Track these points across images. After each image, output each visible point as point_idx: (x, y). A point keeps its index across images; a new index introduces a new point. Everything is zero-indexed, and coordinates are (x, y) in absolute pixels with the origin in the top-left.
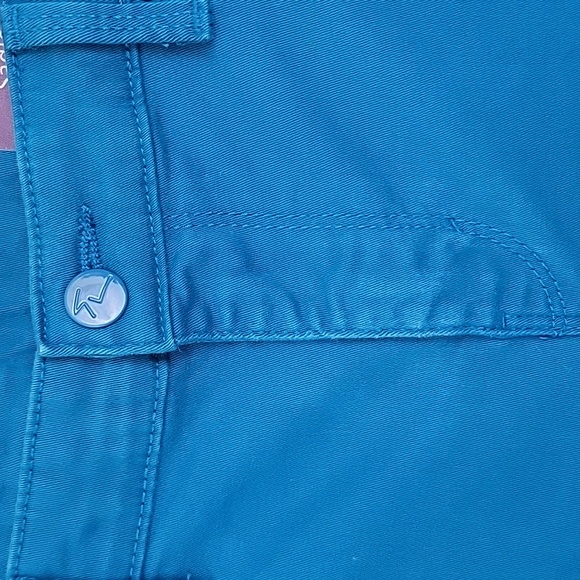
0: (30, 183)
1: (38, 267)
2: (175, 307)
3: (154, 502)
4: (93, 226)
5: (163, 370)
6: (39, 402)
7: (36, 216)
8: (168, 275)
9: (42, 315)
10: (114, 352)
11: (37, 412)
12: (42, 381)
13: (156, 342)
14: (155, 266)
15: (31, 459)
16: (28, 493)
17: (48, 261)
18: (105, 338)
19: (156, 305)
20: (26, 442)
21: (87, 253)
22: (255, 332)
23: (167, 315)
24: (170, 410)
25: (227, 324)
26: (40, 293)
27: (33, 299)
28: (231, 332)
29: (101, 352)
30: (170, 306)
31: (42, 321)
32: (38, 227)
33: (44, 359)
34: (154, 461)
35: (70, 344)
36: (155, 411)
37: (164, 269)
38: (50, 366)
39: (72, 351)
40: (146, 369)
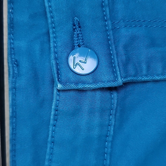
0: (50, 7)
1: (55, 47)
2: (121, 64)
3: (110, 159)
4: (80, 27)
5: (115, 95)
6: (57, 110)
7: (53, 23)
8: (116, 49)
9: (58, 70)
10: (93, 86)
11: (55, 115)
12: (58, 101)
13: (113, 81)
14: (109, 45)
15: (52, 137)
16: (51, 154)
17: (59, 44)
18: (89, 79)
19: (111, 63)
20: (51, 129)
21: (77, 40)
22: (158, 75)
23: (117, 68)
24: (118, 114)
25: (144, 72)
26: (56, 59)
27: (53, 62)
28: (146, 76)
29: (87, 86)
30: (118, 63)
31: (58, 73)
32: (54, 28)
33: (59, 91)
34: (110, 139)
35: (72, 83)
36: (111, 115)
37: (113, 46)
38: (61, 94)
39: (73, 86)
40: (107, 94)
